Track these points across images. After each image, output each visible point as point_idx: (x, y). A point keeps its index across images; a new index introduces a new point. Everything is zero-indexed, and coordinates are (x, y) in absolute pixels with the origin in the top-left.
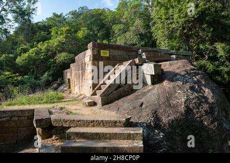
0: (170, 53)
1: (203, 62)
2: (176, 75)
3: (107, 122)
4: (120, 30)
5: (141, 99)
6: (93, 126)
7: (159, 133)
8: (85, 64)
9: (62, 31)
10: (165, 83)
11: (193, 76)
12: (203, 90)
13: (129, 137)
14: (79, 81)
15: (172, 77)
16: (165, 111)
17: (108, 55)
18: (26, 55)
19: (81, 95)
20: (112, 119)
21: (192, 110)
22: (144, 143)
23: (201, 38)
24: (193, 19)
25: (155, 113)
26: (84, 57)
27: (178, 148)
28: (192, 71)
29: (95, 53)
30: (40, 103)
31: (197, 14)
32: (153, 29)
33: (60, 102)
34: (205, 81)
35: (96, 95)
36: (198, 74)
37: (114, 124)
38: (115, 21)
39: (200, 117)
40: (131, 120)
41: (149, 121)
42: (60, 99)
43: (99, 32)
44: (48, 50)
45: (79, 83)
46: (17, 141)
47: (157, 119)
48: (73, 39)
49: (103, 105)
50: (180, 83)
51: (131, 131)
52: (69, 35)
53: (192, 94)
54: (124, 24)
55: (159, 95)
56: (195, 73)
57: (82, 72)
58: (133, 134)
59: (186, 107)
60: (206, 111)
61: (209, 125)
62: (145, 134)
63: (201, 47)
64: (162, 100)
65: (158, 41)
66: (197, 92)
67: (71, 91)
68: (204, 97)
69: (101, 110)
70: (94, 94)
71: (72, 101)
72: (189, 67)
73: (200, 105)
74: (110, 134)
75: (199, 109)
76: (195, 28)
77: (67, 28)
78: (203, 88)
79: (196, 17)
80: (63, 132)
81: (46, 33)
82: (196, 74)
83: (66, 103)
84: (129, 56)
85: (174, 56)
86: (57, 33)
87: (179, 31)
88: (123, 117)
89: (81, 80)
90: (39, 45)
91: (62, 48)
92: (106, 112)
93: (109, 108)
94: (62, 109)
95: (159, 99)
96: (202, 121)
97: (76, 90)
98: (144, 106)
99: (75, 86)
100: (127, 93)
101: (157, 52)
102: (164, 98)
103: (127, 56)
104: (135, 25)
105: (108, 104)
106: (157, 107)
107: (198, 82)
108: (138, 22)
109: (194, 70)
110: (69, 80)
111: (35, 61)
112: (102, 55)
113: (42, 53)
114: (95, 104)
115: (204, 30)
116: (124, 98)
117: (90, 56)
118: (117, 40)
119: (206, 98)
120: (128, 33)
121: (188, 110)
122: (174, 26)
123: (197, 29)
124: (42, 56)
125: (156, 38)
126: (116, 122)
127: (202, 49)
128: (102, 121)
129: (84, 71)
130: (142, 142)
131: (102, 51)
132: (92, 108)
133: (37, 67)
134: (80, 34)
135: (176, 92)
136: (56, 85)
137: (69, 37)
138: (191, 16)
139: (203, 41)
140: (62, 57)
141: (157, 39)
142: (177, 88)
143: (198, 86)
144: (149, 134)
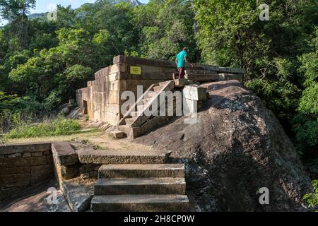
0: (218, 70)
1: (259, 81)
2: (224, 100)
3: (145, 158)
4: (152, 34)
5: (182, 130)
6: (129, 163)
7: (203, 169)
8: (109, 83)
9: (73, 34)
10: (211, 111)
11: (245, 102)
12: (255, 119)
13: (170, 174)
14: (101, 105)
15: (220, 103)
16: (209, 144)
17: (139, 73)
18: (24, 67)
19: (103, 123)
20: (150, 155)
21: (240, 144)
22: (186, 180)
23: (257, 50)
24: (248, 27)
25: (198, 147)
26: (108, 74)
27: (223, 186)
28: (243, 96)
29: (124, 71)
30: (52, 135)
31: (253, 21)
32: (197, 35)
33: (78, 133)
34: (258, 108)
35: (125, 124)
36: (251, 99)
37: (153, 160)
38: (147, 21)
39: (250, 151)
40: (171, 156)
41: (191, 157)
42: (77, 129)
43: (123, 36)
44: (54, 61)
45: (101, 108)
46: (30, 182)
47: (201, 154)
48: (88, 45)
49: (135, 138)
50: (228, 111)
51: (172, 167)
52: (83, 40)
53: (242, 124)
54: (158, 26)
55: (203, 125)
56: (247, 98)
57: (105, 94)
58: (174, 171)
59: (234, 140)
60: (256, 145)
61: (259, 161)
62: (187, 170)
63: (258, 62)
64: (207, 131)
65: (203, 52)
66: (248, 122)
67: (88, 117)
68: (255, 128)
69: (133, 144)
70: (123, 123)
71: (94, 131)
72: (240, 90)
73: (250, 137)
74: (149, 171)
75: (248, 142)
76: (251, 37)
77: (81, 30)
78: (255, 117)
79: (251, 24)
80: (93, 170)
81: (50, 35)
82: (248, 100)
83: (86, 134)
84: (166, 73)
85: (223, 75)
86: (66, 37)
87: (230, 41)
88: (162, 153)
89: (103, 104)
90: (41, 53)
91: (74, 58)
92: (141, 146)
93: (143, 140)
94: (85, 142)
95: (203, 130)
96: (251, 156)
97: (95, 117)
98: (185, 139)
99: (94, 112)
100: (164, 122)
101: (202, 69)
102: (209, 129)
103: (163, 74)
104: (173, 28)
105: (140, 135)
106: (201, 140)
107: (250, 109)
108: (178, 24)
109: (246, 94)
110: (85, 102)
111: (36, 75)
112: (132, 72)
113: (46, 64)
114: (124, 136)
115: (261, 40)
116: (161, 129)
117: (117, 73)
118: (148, 48)
119: (258, 129)
120: (163, 39)
121: (237, 144)
122: (223, 33)
123: (253, 39)
124: (46, 68)
125: (200, 47)
126: (154, 158)
127: (258, 65)
128: (139, 157)
129: (108, 93)
130: (184, 179)
131: (132, 68)
132: (121, 141)
133: (40, 84)
134: (98, 39)
135: (223, 122)
136: (66, 108)
137: (83, 42)
138: (246, 22)
139: (260, 55)
140: (74, 71)
141: (201, 49)
142: (225, 117)
143: (250, 114)
144: (191, 171)
